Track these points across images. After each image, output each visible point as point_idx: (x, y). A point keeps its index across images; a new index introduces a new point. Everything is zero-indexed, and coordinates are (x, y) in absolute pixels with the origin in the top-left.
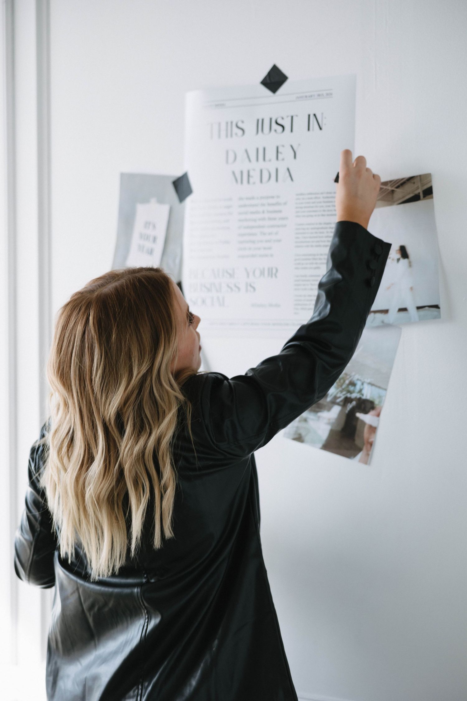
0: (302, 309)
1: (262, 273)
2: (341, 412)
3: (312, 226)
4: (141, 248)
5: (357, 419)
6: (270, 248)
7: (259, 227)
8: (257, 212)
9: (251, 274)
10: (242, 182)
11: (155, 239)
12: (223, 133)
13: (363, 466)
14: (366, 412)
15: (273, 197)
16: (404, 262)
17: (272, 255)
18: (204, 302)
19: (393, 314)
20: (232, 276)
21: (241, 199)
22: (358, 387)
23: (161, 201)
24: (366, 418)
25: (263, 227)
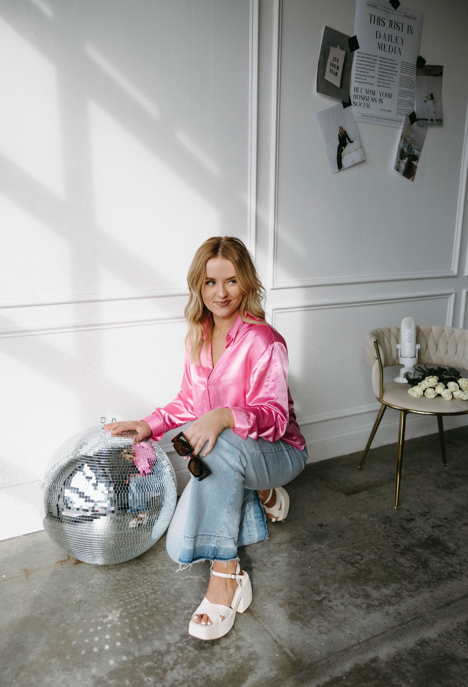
0: (399, 114)
1: (386, 95)
2: (408, 159)
3: (406, 78)
4: (331, 71)
5: (412, 163)
6: (390, 84)
7: (386, 73)
8: (387, 66)
9: (382, 95)
10: (381, 50)
11: (338, 68)
12: (376, 22)
13: (412, 182)
14: (415, 161)
15: (393, 60)
16: (432, 100)
17: (390, 88)
18: (360, 104)
19: (429, 121)
20: (374, 94)
21: (380, 57)
22: (413, 150)
23: (342, 48)
24: (415, 163)
25: (388, 73)
